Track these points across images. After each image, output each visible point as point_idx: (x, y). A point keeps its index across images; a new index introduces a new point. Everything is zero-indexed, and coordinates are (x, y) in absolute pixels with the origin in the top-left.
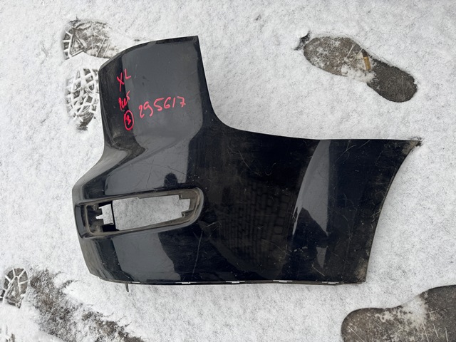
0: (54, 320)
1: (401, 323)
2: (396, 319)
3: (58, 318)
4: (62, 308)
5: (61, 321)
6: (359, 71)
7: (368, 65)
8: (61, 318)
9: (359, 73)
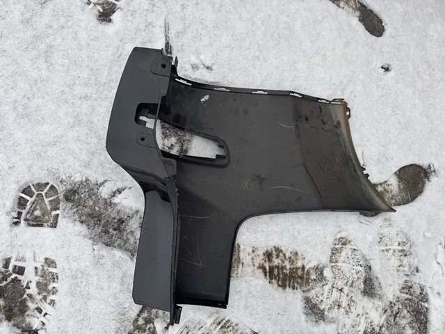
0: (107, 232)
1: (387, 192)
2: (385, 190)
3: (111, 230)
4: (115, 218)
5: (115, 232)
6: (351, 8)
7: (356, 4)
8: (115, 229)
9: (351, 10)
